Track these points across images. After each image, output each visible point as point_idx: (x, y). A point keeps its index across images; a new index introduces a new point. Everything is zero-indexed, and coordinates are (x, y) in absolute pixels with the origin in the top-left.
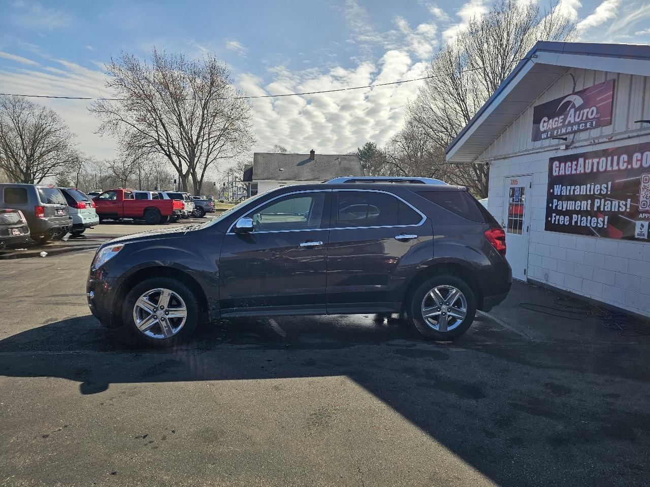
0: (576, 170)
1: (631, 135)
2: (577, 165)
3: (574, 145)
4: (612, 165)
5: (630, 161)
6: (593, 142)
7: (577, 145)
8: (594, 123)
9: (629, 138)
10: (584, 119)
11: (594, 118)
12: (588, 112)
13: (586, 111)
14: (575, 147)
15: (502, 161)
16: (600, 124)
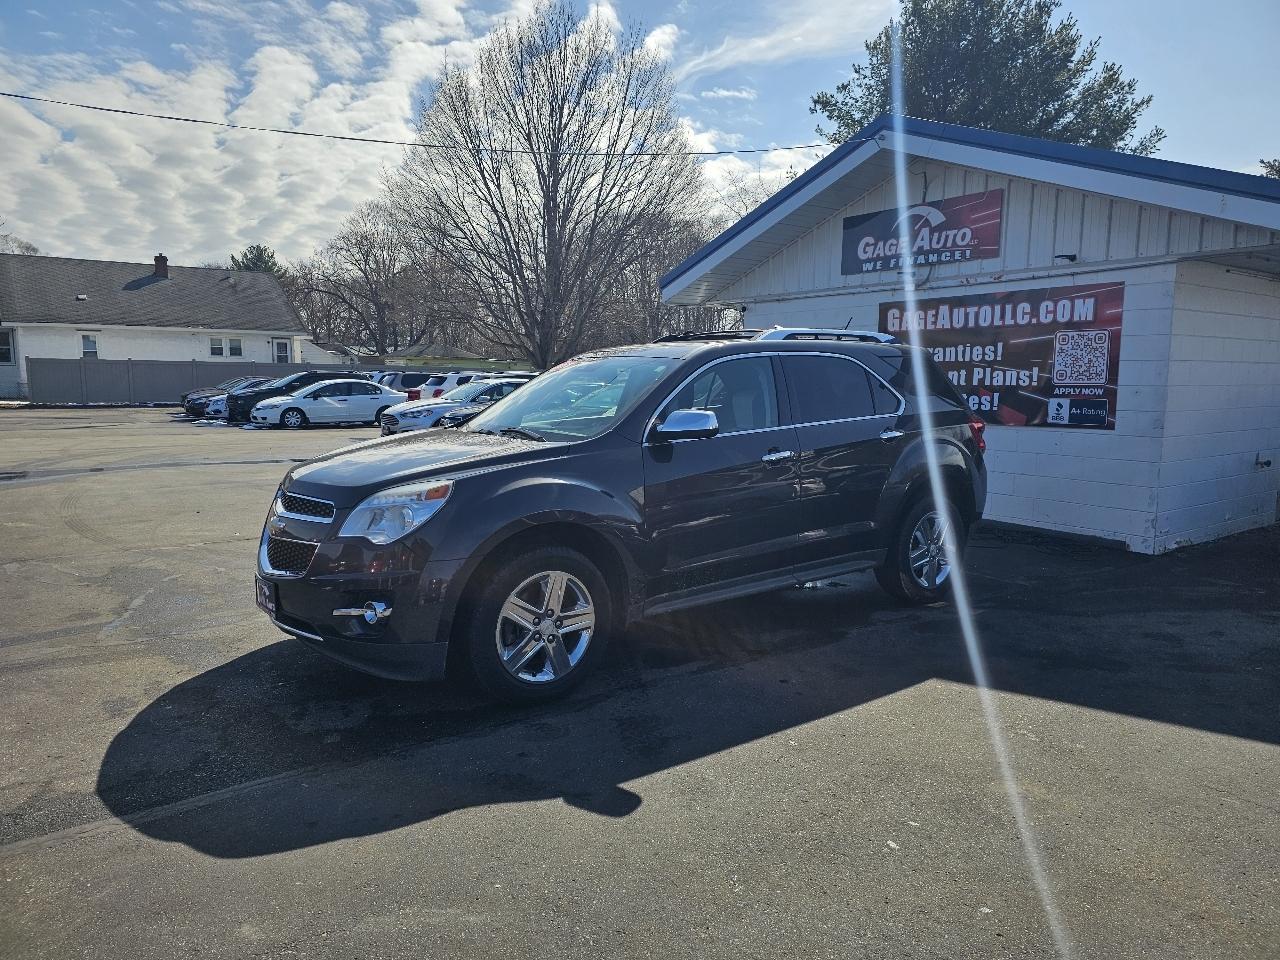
0: (935, 323)
1: (1036, 274)
2: (936, 316)
3: (928, 285)
4: (1003, 317)
5: (1035, 312)
6: (965, 282)
7: (934, 285)
8: (968, 252)
9: (1034, 278)
10: (949, 244)
11: (967, 245)
12: (955, 236)
13: (951, 233)
14: (932, 288)
15: (777, 304)
16: (978, 254)
